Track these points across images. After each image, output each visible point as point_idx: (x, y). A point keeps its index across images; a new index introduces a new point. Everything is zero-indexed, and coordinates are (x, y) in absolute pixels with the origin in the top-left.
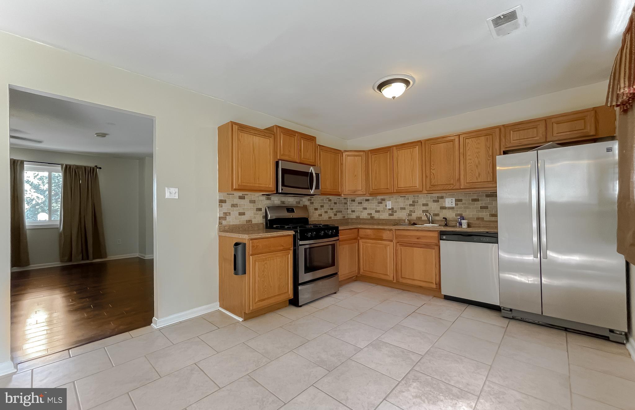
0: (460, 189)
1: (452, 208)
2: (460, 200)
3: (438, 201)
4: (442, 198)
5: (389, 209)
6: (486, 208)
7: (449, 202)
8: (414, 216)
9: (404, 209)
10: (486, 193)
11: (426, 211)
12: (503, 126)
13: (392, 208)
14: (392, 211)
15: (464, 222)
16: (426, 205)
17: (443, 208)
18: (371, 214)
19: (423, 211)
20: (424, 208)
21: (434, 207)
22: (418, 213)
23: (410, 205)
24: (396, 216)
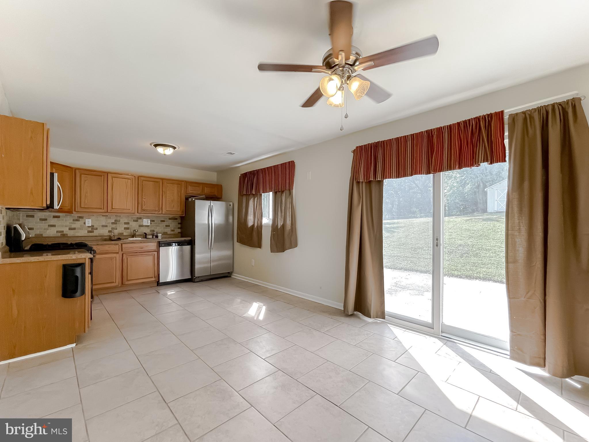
0: (162, 214)
1: (148, 226)
2: (153, 221)
3: (137, 221)
4: (140, 218)
5: (89, 227)
6: (169, 226)
7: (146, 222)
8: (116, 232)
9: (106, 226)
10: (169, 217)
11: (128, 228)
12: (186, 181)
13: (92, 226)
14: (92, 228)
15: (160, 235)
16: (128, 223)
17: (141, 226)
18: (63, 231)
19: (125, 228)
20: (126, 226)
21: (134, 225)
22: (120, 229)
23: (112, 223)
24: (96, 233)
